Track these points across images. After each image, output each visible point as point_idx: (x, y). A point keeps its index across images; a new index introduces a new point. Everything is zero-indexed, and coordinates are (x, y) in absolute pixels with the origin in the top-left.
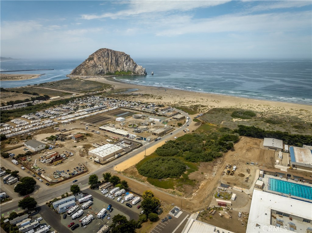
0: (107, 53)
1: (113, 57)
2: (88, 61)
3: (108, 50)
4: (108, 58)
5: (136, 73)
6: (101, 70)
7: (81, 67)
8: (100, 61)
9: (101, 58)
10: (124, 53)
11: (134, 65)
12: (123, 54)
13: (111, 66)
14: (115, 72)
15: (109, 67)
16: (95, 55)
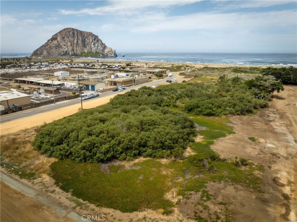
0: (72, 32)
1: (79, 37)
2: (50, 41)
3: (73, 29)
4: (73, 38)
5: (105, 54)
6: (65, 50)
7: (43, 48)
8: (65, 41)
9: (66, 38)
10: (92, 33)
11: (103, 46)
12: (91, 34)
13: (76, 47)
14: (82, 53)
15: (75, 48)
16: (59, 35)
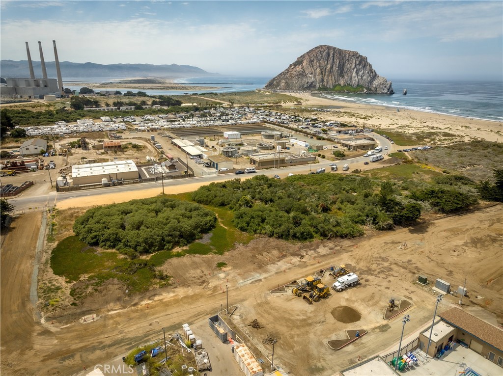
0: (326, 53)
1: (335, 60)
2: (293, 67)
3: (329, 48)
4: (326, 62)
5: (373, 89)
6: (310, 81)
7: (282, 77)
8: (313, 67)
9: (315, 62)
10: (357, 53)
11: (371, 74)
12: (355, 55)
13: (328, 75)
14: (335, 86)
15: (326, 77)
16: (307, 57)
